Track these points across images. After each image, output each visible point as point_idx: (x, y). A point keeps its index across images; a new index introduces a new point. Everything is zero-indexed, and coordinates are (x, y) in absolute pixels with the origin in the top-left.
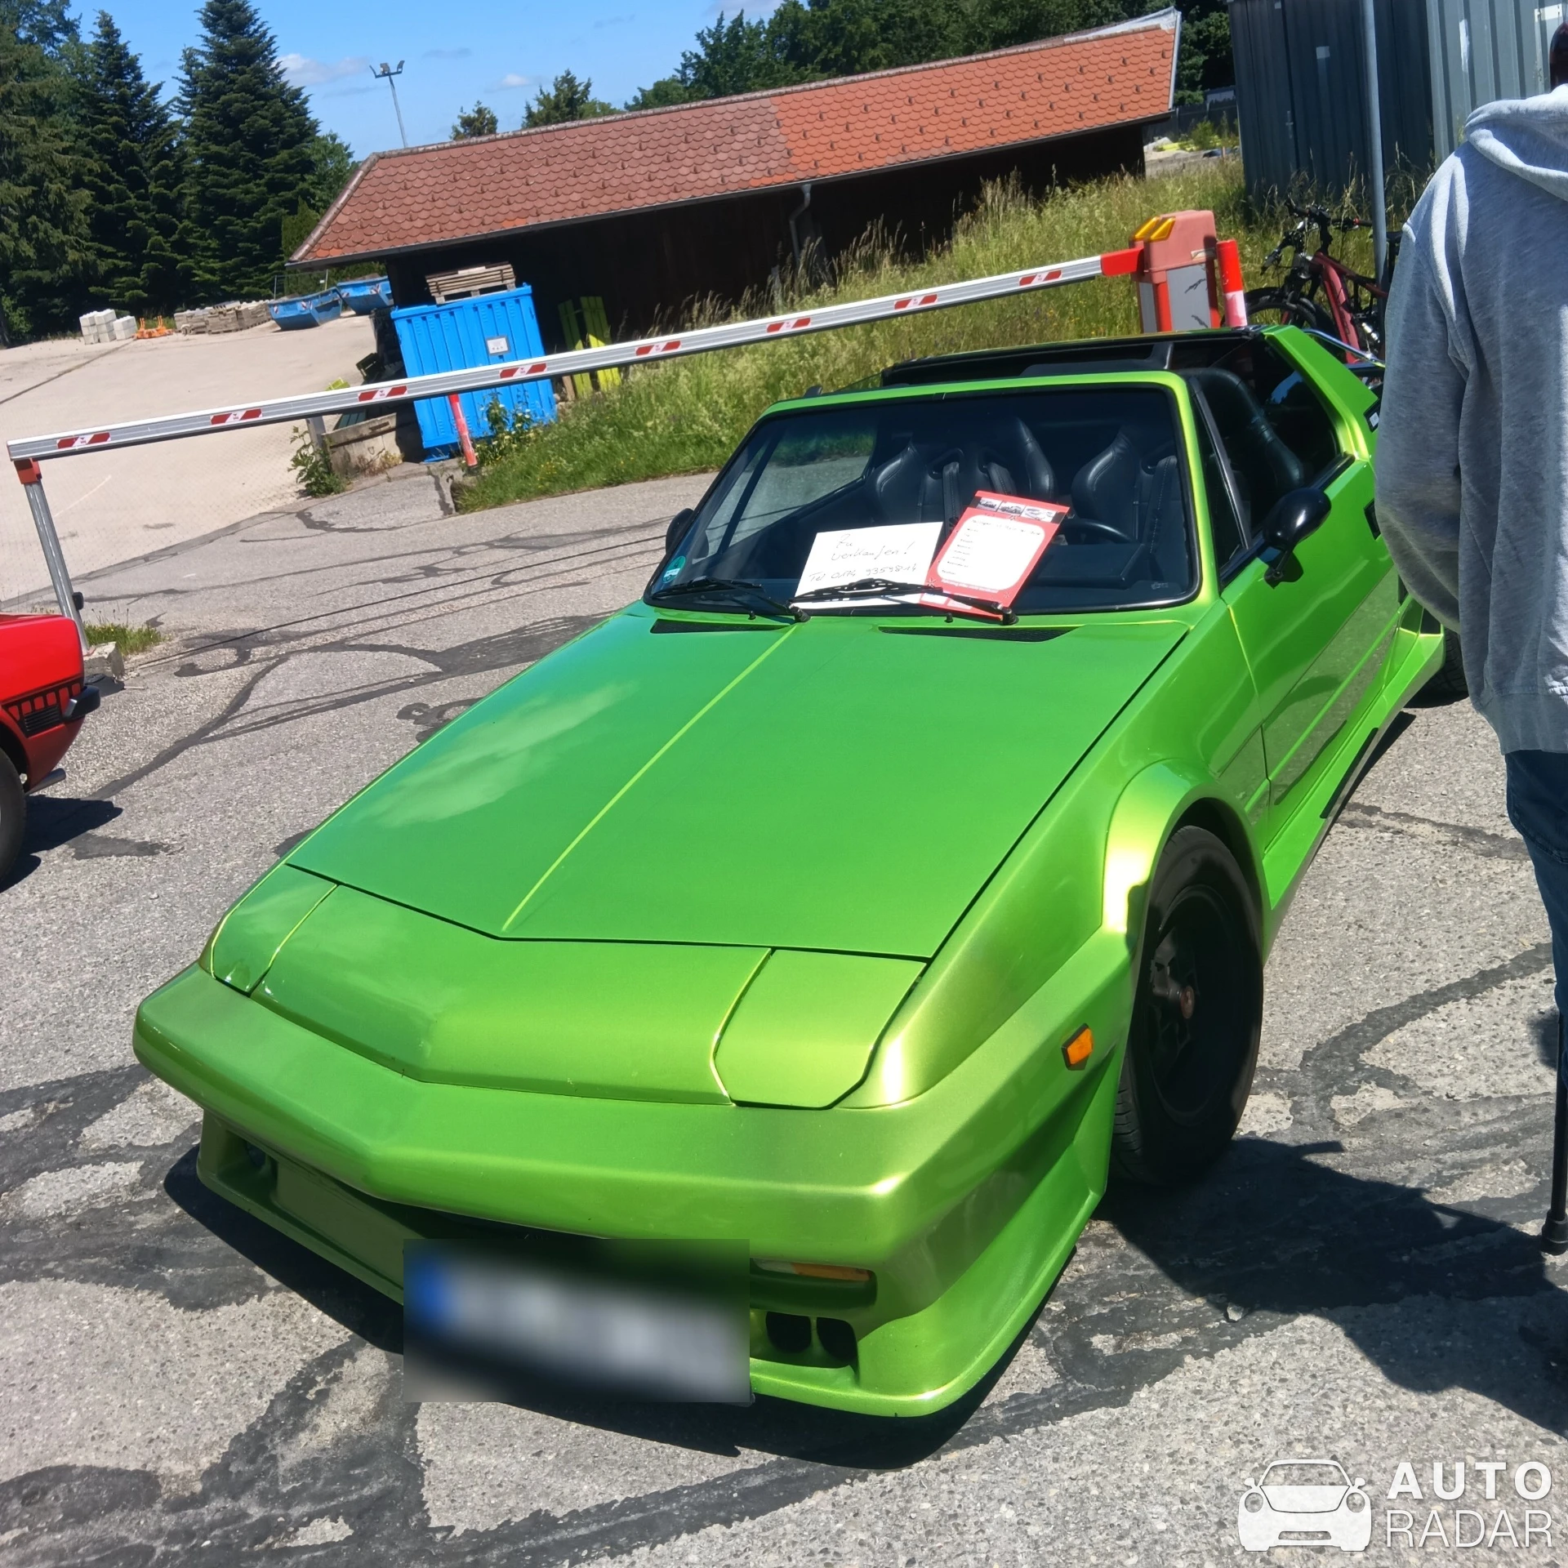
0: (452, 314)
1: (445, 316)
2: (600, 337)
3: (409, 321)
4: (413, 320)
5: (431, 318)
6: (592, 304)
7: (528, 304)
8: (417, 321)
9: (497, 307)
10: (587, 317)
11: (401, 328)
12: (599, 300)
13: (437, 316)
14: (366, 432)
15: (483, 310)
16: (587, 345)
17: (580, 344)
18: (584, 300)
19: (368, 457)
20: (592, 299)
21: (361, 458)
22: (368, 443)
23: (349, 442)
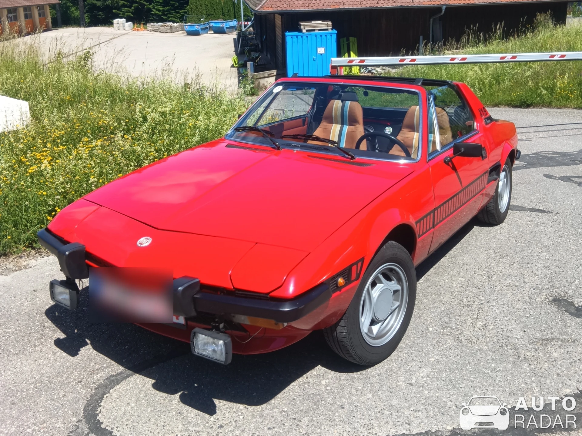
0: (307, 37)
1: (304, 37)
2: (354, 53)
3: (292, 37)
4: (293, 37)
5: (299, 37)
6: (353, 40)
7: (335, 37)
8: (294, 38)
9: (324, 36)
10: (351, 44)
11: (288, 39)
12: (356, 39)
13: (302, 37)
14: (266, 75)
15: (318, 37)
16: (349, 56)
17: (346, 55)
18: (351, 38)
19: (266, 84)
20: (353, 38)
21: (264, 85)
22: (267, 79)
23: (261, 78)
